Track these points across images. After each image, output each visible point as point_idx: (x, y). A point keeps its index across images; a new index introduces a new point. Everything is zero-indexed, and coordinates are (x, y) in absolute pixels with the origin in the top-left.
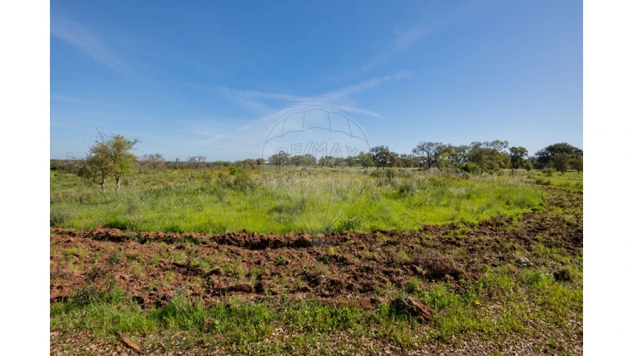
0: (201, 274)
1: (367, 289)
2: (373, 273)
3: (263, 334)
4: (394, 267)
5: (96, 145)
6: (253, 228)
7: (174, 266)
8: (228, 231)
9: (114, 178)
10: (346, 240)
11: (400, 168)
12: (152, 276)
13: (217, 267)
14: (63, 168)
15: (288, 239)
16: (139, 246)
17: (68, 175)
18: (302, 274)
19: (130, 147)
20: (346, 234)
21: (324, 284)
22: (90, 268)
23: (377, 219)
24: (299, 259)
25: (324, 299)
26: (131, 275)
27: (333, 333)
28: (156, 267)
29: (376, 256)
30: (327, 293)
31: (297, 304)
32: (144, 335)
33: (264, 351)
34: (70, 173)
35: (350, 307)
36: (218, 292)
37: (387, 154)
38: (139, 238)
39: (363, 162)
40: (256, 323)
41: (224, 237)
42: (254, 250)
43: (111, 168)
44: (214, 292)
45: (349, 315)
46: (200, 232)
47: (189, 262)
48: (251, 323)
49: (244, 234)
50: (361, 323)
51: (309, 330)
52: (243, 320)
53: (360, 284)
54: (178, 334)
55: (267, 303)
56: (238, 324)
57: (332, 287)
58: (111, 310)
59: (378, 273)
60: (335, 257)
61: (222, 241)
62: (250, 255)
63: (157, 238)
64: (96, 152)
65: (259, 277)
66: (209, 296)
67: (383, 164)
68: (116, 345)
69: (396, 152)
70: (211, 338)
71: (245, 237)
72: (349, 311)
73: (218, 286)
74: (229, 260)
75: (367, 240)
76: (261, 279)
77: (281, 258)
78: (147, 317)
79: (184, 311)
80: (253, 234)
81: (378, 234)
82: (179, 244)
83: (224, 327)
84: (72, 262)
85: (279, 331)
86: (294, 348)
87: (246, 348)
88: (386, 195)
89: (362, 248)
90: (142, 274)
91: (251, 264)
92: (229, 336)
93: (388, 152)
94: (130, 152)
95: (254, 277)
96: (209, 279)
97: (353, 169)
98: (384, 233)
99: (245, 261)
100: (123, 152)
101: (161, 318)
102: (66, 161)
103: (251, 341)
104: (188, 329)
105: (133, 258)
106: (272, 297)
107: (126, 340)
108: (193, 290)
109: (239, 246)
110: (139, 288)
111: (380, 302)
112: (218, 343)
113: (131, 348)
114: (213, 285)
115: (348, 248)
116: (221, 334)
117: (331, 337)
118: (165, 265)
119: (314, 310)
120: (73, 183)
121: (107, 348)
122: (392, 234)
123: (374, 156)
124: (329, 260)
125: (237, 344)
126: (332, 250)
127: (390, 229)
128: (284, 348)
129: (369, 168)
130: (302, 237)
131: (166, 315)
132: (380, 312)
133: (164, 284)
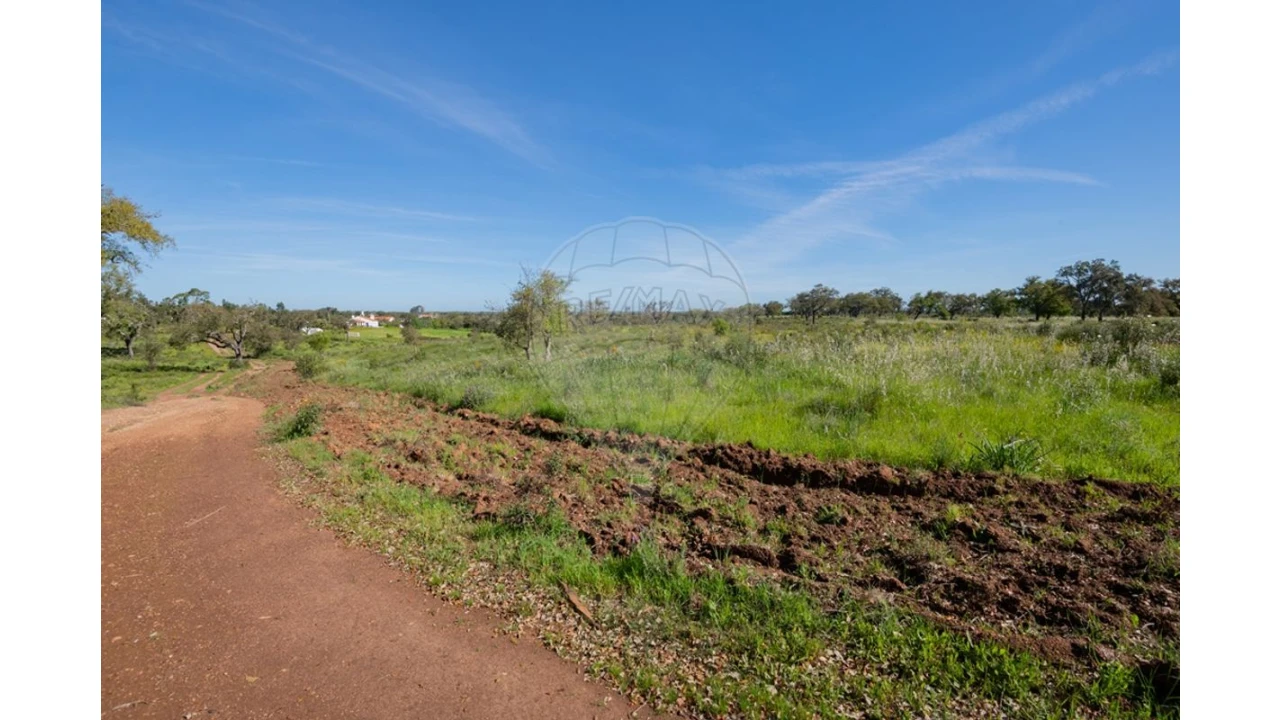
0: (678, 513)
1: (1057, 617)
2: (1077, 583)
3: (801, 652)
4: (1146, 579)
5: (519, 288)
6: (768, 442)
7: (634, 490)
8: (719, 442)
9: (543, 340)
10: (992, 492)
11: (1160, 319)
12: (603, 502)
13: (705, 505)
14: (476, 325)
15: (844, 471)
16: (581, 450)
17: (483, 334)
18: (880, 551)
19: (563, 290)
20: (994, 479)
21: (937, 582)
22: (521, 475)
23: (1086, 451)
24: (873, 518)
25: (940, 616)
26: (574, 495)
27: (965, 697)
28: (608, 488)
29: (1086, 544)
30: (946, 603)
31: (873, 613)
32: (598, 598)
33: (804, 687)
34: (485, 332)
35: (1011, 651)
36: (711, 552)
37: (1116, 279)
38: (581, 438)
39: (1039, 302)
40: (786, 628)
41: (713, 451)
42: (770, 484)
43: (539, 324)
44: (703, 549)
45: (1008, 666)
46: (673, 438)
47: (658, 488)
48: (776, 624)
49: (750, 450)
50: (1043, 692)
51: (903, 673)
52: (759, 614)
53: (1039, 603)
54: (648, 608)
55: (807, 595)
56: (751, 620)
57: (960, 595)
58: (550, 547)
59: (1092, 585)
60: (963, 526)
61: (710, 458)
62: (765, 494)
63: (607, 441)
64: (519, 300)
65: (785, 539)
66: (694, 554)
67: (1103, 307)
68: (560, 603)
69: (1144, 274)
70: (703, 632)
71: (751, 457)
72: (1007, 660)
73: (710, 539)
74: (724, 496)
75: (1054, 500)
76: (791, 544)
77: (829, 508)
78: (601, 569)
79: (656, 571)
80: (768, 452)
81: (1090, 487)
82: (640, 455)
83: (724, 617)
84: (498, 465)
85: (834, 656)
86: (869, 701)
87: (769, 671)
88: (1113, 390)
89: (1042, 519)
90: (589, 497)
91: (766, 510)
92: (734, 638)
93: (1119, 275)
94: (563, 297)
95: (775, 537)
96: (693, 524)
97: (1004, 321)
98: (1112, 487)
99: (755, 503)
100: (554, 298)
101: (621, 576)
102: (481, 314)
103: (778, 660)
104: (663, 605)
105: (576, 468)
106: (818, 584)
107: (574, 599)
108: (668, 539)
109: (741, 472)
110: (585, 518)
111: (1100, 659)
112: (715, 645)
113: (580, 613)
114: (701, 537)
115: (999, 513)
116: (719, 628)
117: (961, 704)
118: (621, 487)
119: (915, 633)
120: (490, 347)
121: (549, 605)
122: (1136, 494)
123: (1071, 287)
124: (948, 533)
125: (750, 657)
126: (955, 512)
127: (1129, 479)
128: (846, 694)
129: (1054, 318)
130: (877, 473)
131: (629, 570)
132: (1103, 684)
133: (622, 519)
